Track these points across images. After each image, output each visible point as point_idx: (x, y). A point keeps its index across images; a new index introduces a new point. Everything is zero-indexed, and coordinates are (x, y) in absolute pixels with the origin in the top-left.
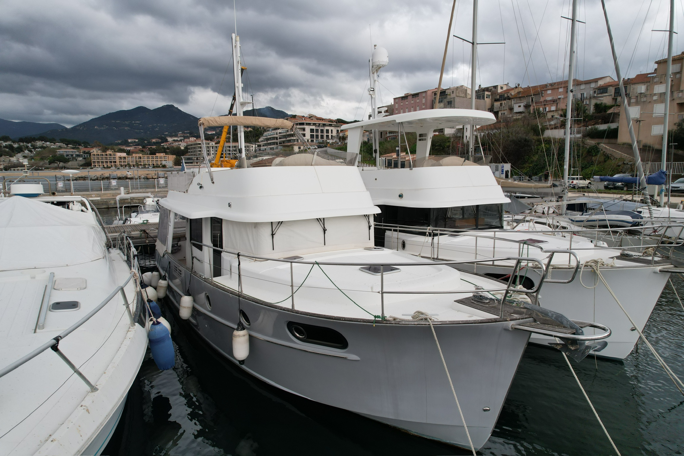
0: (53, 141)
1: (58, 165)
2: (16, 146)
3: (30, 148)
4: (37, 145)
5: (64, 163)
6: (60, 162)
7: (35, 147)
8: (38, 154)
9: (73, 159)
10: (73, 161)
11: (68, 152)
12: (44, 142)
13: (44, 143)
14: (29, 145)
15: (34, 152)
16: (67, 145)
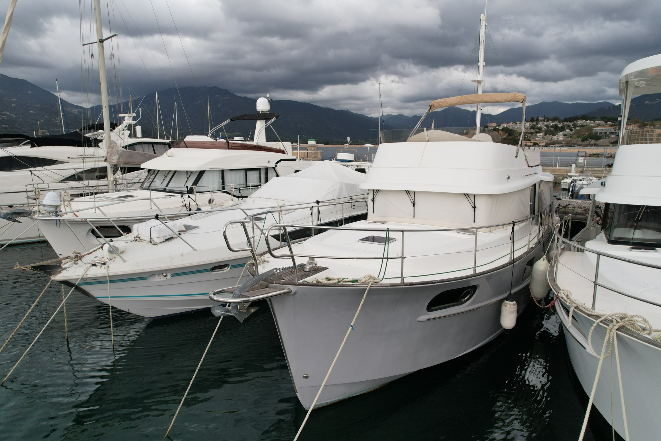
0: (593, 119)
1: (590, 143)
2: (560, 125)
3: (571, 127)
4: (577, 124)
5: (596, 140)
6: (592, 139)
7: (575, 126)
8: (577, 132)
9: (606, 137)
10: (605, 138)
11: (603, 130)
12: (585, 120)
13: (584, 122)
14: (571, 124)
15: (574, 131)
16: (606, 122)
